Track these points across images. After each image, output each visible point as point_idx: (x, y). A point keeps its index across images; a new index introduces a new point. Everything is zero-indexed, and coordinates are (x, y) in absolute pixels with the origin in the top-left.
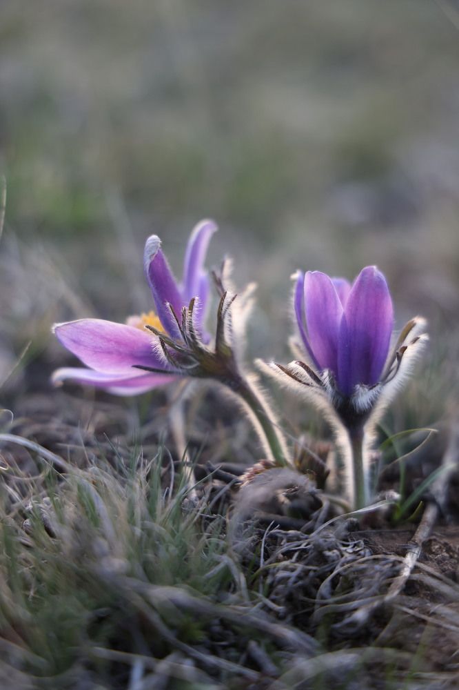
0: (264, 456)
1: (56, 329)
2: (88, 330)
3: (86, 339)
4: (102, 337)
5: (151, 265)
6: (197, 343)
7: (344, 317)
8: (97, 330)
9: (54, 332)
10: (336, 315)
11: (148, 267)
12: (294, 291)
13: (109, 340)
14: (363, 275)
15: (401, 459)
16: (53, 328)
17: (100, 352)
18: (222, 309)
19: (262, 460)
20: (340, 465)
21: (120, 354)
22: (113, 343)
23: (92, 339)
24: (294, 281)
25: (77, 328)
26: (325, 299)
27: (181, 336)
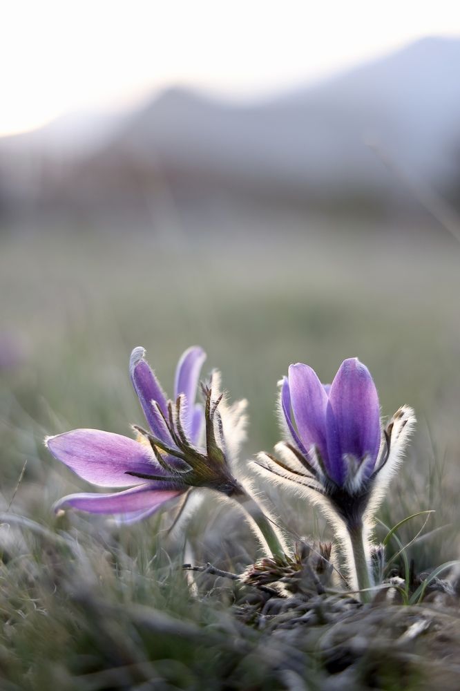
0: (264, 555)
1: (48, 442)
2: (79, 439)
3: (78, 449)
4: (95, 446)
5: (135, 369)
6: (187, 444)
7: (329, 404)
8: (88, 439)
9: (46, 445)
10: (322, 405)
11: (133, 372)
12: (280, 394)
13: (101, 449)
14: (345, 366)
15: (403, 550)
16: (46, 441)
17: (92, 462)
18: (209, 408)
19: (263, 559)
20: (342, 560)
21: (113, 463)
22: (105, 452)
23: (83, 448)
24: (281, 386)
25: (69, 438)
26: (310, 392)
27: (170, 437)
